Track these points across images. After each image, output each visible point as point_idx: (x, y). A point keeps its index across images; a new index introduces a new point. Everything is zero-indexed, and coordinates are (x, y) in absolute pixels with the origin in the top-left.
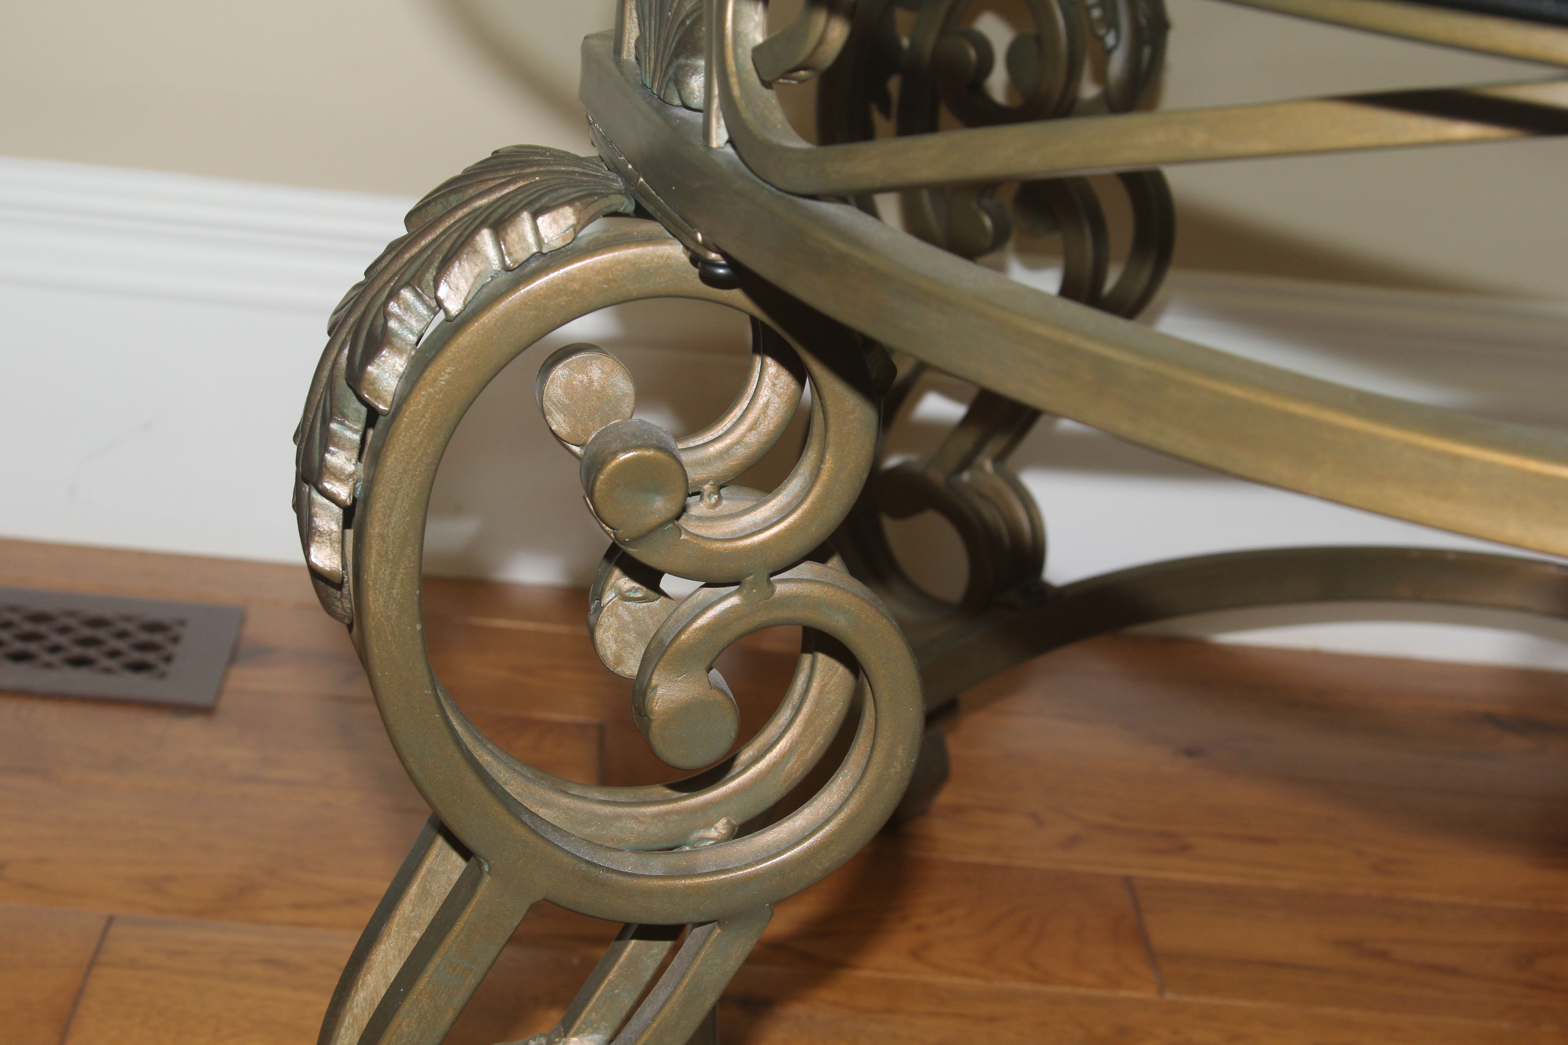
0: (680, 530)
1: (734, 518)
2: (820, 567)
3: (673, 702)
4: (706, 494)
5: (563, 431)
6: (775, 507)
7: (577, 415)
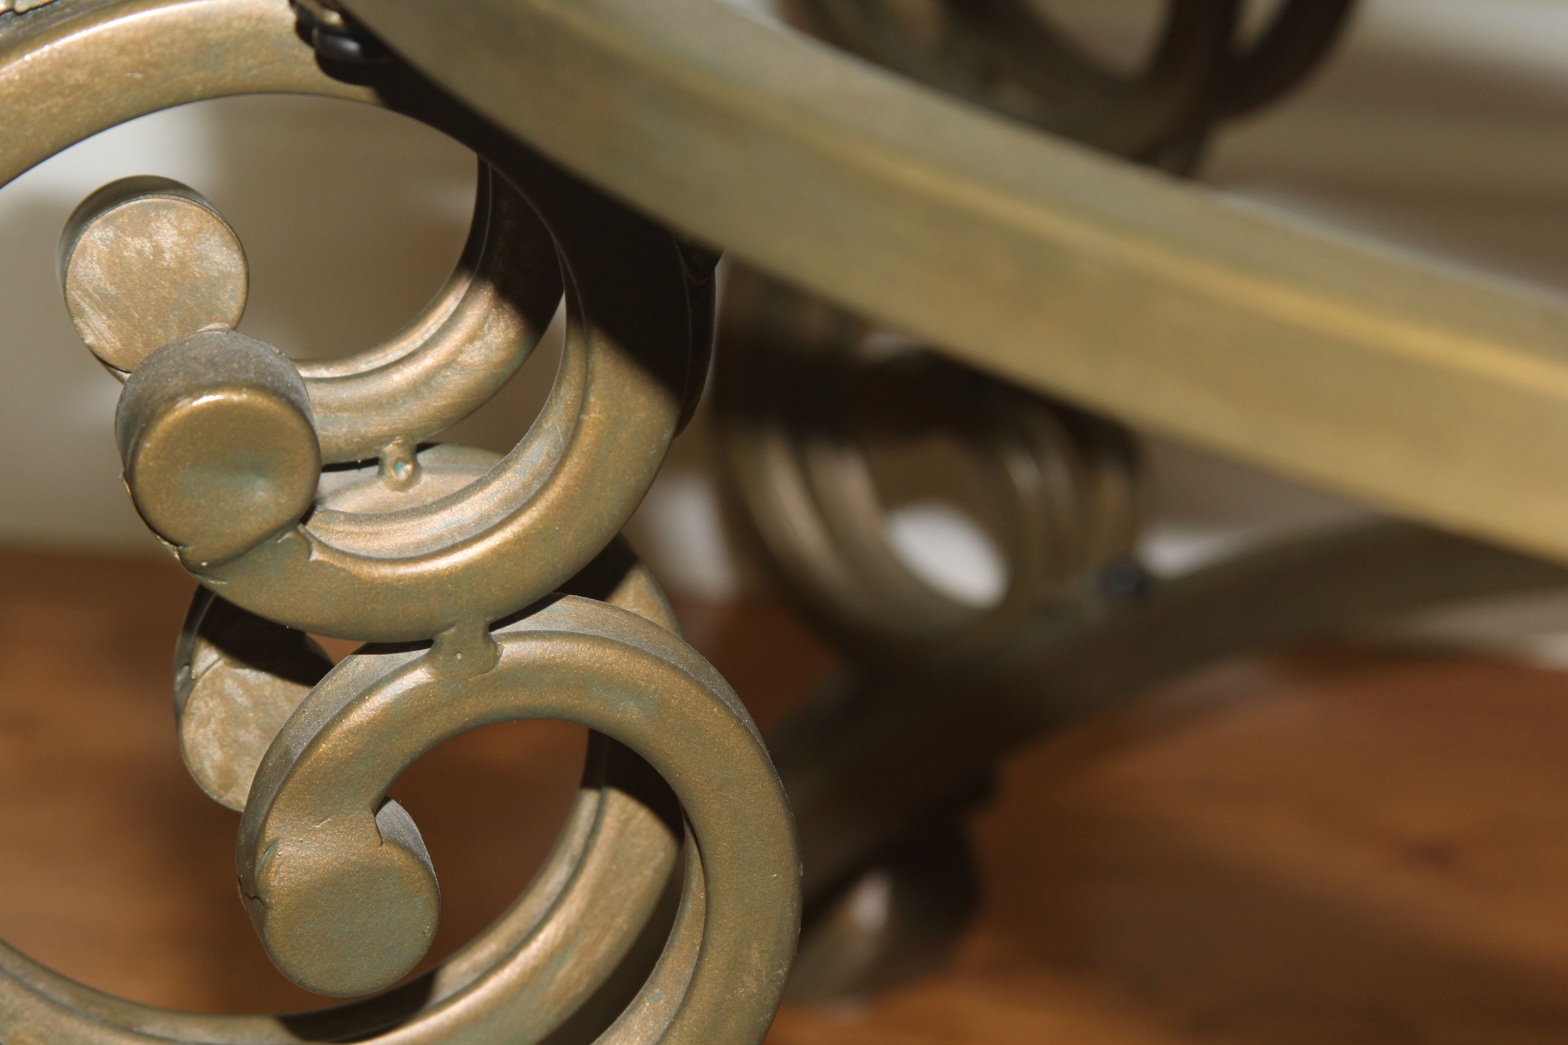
0: (309, 543)
1: (421, 516)
2: (593, 606)
3: (307, 871)
4: (388, 461)
5: (107, 347)
6: (500, 495)
7: (133, 316)
